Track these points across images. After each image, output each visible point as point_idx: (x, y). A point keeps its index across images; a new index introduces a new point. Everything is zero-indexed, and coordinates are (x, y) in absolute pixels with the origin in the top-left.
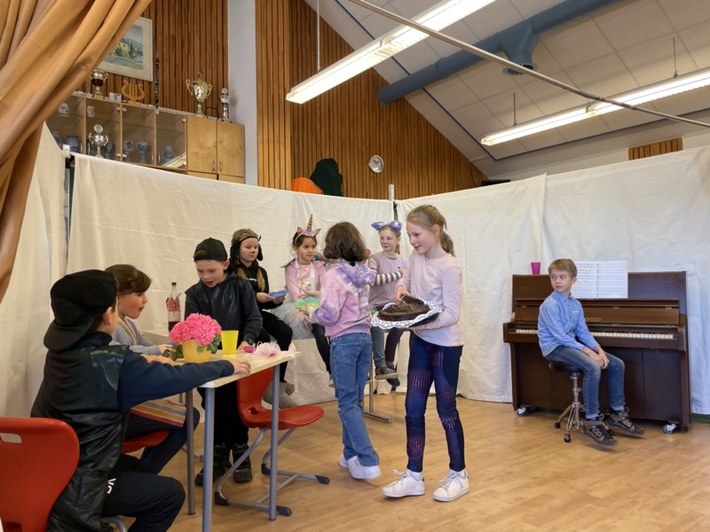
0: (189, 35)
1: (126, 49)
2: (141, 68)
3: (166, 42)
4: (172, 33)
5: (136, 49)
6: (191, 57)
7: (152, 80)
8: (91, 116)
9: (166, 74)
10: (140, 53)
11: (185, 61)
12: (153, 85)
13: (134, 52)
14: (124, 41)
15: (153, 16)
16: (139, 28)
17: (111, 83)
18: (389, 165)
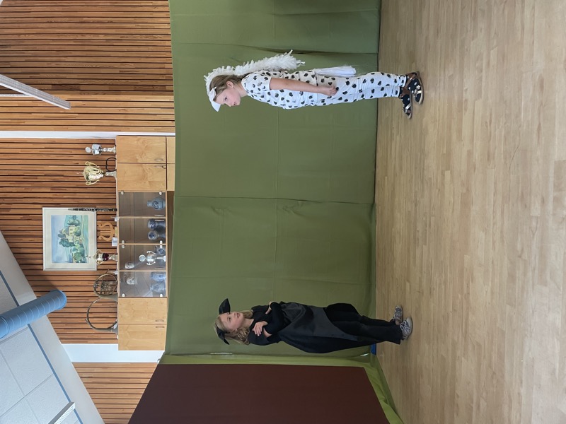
0: (46, 175)
3: (58, 195)
10: (74, 217)
13: (74, 221)
14: (67, 230)
15: (39, 206)
16: (53, 219)
17: (103, 245)
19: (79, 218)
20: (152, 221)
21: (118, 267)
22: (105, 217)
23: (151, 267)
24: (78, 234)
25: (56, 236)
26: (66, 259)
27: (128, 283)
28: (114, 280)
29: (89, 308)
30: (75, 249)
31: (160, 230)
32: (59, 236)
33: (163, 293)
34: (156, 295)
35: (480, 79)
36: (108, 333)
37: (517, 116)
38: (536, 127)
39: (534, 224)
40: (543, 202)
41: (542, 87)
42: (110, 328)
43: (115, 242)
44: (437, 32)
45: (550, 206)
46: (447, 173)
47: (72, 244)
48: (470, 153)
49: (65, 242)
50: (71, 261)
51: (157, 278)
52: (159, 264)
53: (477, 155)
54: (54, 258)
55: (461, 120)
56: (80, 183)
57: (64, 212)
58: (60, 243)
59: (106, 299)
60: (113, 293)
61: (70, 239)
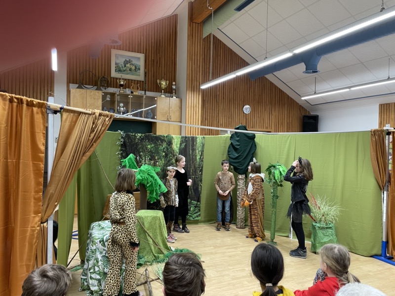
0: (160, 58)
1: (133, 68)
2: (139, 75)
3: (150, 63)
4: (153, 58)
5: (137, 68)
6: (160, 68)
7: (143, 80)
8: (119, 100)
9: (150, 77)
10: (139, 69)
11: (158, 70)
12: (144, 83)
13: (137, 69)
14: (133, 65)
15: (145, 52)
16: (139, 58)
18: (253, 110)
19: (138, 71)
23: (117, 109)
24: (130, 70)
25: (130, 58)
26: (118, 62)
28: (107, 87)
30: (122, 67)
32: (130, 60)
47: (125, 66)
49: (126, 62)
50: (116, 64)
54: (118, 56)
57: (141, 64)
58: (126, 60)
59: (99, 83)
60: (100, 86)
61: (128, 65)
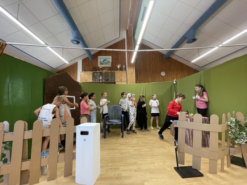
0: (118, 57)
1: (107, 62)
2: (110, 65)
3: (114, 59)
4: (115, 57)
13: (109, 62)
14: (107, 61)
15: (112, 55)
16: (109, 58)
17: (103, 68)
18: (167, 74)
20: (109, 79)
21: (99, 71)
22: (110, 69)
23: (99, 78)
24: (106, 63)
26: (101, 61)
27: (96, 74)
28: (96, 71)
29: (90, 65)
31: (107, 80)
32: (106, 59)
33: (93, 81)
34: (93, 79)
35: (138, 150)
36: (84, 69)
37: (130, 159)
38: (127, 163)
39: (107, 164)
40: (111, 166)
41: (135, 163)
42: (85, 70)
43: (104, 71)
44: (149, 140)
45: (110, 167)
46: (119, 145)
47: (104, 62)
48: (123, 149)
49: (104, 60)
50: (100, 61)
51: (96, 80)
52: (100, 80)
53: (122, 151)
54: (101, 58)
55: (130, 147)
56: (117, 64)
57: (110, 60)
59: (92, 69)
60: (93, 70)
61: (105, 61)
